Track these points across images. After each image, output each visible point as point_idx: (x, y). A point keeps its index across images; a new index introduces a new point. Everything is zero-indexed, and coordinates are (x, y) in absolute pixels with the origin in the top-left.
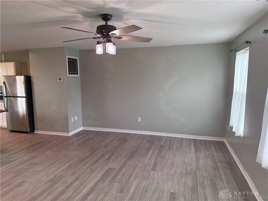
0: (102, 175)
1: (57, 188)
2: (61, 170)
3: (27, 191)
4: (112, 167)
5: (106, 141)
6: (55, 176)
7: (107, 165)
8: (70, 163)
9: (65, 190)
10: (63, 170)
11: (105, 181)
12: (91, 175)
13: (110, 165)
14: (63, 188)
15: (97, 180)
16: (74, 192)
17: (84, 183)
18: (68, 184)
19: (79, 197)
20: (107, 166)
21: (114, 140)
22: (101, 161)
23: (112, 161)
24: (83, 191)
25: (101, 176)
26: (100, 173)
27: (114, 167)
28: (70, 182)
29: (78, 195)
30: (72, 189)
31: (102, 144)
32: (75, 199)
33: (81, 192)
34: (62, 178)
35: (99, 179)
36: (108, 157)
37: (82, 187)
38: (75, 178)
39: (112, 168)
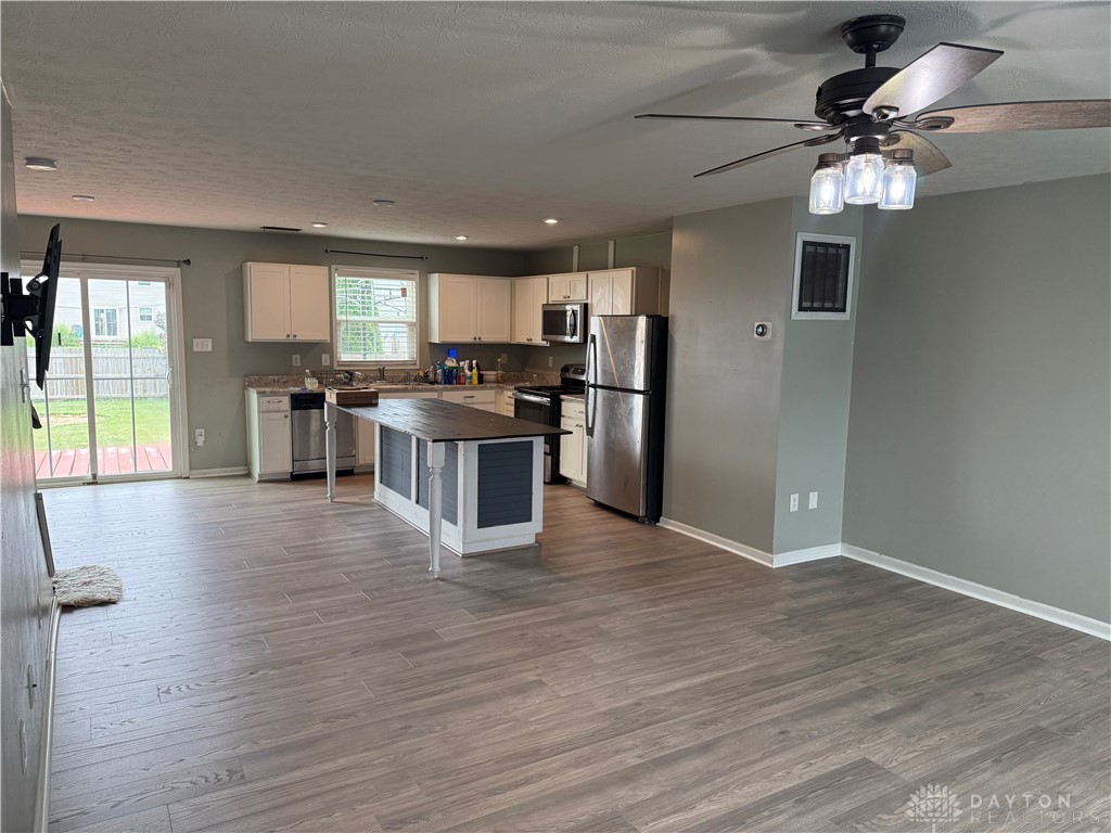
0: (814, 774)
1: (617, 752)
2: (669, 688)
3: (533, 719)
4: (880, 764)
5: (920, 636)
6: (638, 704)
7: (861, 741)
8: (716, 675)
9: (639, 772)
10: (677, 691)
11: (813, 809)
12: (767, 757)
13: (877, 750)
14: (638, 761)
15: (781, 789)
16: (663, 794)
17: (721, 776)
18: (662, 754)
19: (671, 821)
20: (862, 746)
21: (964, 640)
22: (844, 715)
23: (894, 734)
24: (698, 807)
25: (806, 778)
26: (811, 764)
27: (894, 764)
28: (675, 746)
29: (675, 812)
30: (666, 780)
31: (893, 643)
32: (653, 820)
33: (690, 806)
34: (657, 722)
35: (790, 788)
36: (886, 706)
37: (705, 789)
38: (698, 742)
39: (879, 768)
